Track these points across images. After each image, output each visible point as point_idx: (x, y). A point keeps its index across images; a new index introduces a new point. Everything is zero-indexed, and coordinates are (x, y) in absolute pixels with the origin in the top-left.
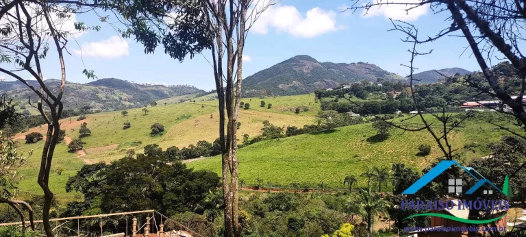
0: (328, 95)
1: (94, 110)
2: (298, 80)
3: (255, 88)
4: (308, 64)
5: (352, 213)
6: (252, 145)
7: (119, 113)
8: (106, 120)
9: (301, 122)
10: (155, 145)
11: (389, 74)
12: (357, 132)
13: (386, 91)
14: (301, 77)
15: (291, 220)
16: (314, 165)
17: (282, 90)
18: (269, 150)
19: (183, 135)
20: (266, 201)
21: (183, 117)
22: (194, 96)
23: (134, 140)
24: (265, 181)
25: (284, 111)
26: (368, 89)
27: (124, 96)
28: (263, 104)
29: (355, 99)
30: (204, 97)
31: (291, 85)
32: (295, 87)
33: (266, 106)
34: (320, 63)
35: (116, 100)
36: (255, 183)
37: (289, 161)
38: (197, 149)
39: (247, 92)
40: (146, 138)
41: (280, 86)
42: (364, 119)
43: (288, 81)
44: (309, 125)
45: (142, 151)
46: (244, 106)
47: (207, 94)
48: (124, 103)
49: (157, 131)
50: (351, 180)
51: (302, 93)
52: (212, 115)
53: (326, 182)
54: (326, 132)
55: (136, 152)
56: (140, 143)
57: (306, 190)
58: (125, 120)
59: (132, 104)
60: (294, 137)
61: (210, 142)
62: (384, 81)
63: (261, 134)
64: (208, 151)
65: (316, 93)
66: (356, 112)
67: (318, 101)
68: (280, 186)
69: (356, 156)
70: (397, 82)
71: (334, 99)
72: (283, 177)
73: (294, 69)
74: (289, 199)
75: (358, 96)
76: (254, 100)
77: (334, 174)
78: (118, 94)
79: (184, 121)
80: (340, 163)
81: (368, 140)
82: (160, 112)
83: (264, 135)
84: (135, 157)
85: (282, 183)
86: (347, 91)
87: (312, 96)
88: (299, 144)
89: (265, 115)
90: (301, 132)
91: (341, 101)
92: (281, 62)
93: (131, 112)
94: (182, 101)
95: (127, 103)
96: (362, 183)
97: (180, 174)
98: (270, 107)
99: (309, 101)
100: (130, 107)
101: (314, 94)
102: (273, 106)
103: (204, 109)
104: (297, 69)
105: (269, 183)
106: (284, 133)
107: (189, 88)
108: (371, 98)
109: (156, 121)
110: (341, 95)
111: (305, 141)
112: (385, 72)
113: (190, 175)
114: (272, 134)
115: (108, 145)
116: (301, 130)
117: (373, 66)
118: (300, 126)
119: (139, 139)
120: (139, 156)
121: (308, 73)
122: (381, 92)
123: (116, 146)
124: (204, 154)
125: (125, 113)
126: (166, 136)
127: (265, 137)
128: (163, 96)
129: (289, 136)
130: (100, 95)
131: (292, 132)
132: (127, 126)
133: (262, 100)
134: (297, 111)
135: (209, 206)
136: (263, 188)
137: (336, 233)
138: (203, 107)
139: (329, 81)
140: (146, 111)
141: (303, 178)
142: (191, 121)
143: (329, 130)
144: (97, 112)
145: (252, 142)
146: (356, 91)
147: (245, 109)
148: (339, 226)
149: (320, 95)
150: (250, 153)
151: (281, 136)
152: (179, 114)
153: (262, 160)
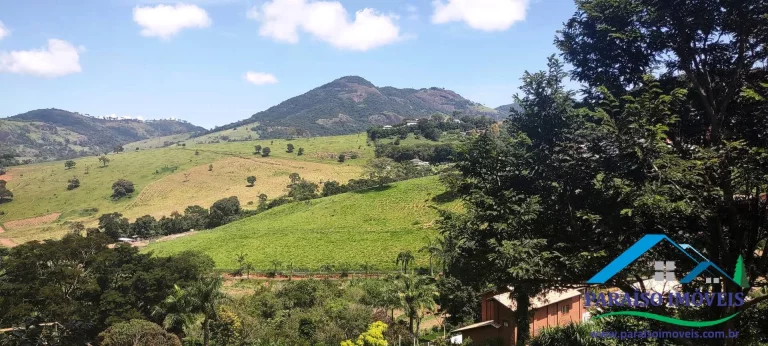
0: (385, 134)
1: (21, 160)
2: (345, 112)
3: (284, 125)
4: (361, 90)
5: (392, 307)
6: (270, 210)
7: (62, 164)
8: (40, 175)
9: (345, 174)
10: (117, 215)
11: (472, 104)
12: (419, 188)
13: (465, 128)
14: (350, 108)
15: (304, 322)
16: (358, 238)
17: (322, 127)
18: (293, 217)
19: (165, 197)
20: (279, 295)
21: (165, 169)
22: (188, 136)
23: (84, 206)
24: (285, 265)
25: (322, 159)
26: (442, 126)
27: (74, 137)
28: (290, 149)
29: (423, 141)
30: (203, 138)
31: (337, 120)
32: (342, 123)
33: (296, 151)
34: (377, 88)
35: (60, 144)
36: (269, 267)
37: (323, 232)
38: (185, 218)
39: (270, 130)
40: (106, 203)
41: (320, 122)
42: (433, 169)
43: (331, 114)
44: (357, 179)
45: (95, 225)
46: (261, 151)
47: (207, 132)
48: (73, 147)
49: (123, 191)
50: (406, 257)
51: (353, 131)
52: (211, 166)
53: (373, 261)
54: (378, 189)
55: (87, 226)
56: (95, 210)
57: (344, 275)
58: (70, 174)
59: (86, 149)
60: (333, 197)
61: (205, 208)
62: (462, 116)
63: (287, 193)
64: (201, 221)
65: (368, 132)
66: (423, 160)
67: (372, 143)
68: (307, 270)
69: (417, 223)
70: (480, 116)
71: (393, 141)
72: (312, 256)
73: (340, 96)
74: (314, 290)
75: (427, 136)
76: (277, 142)
77: (385, 249)
78: (61, 135)
79: (168, 176)
80: (394, 233)
81: (434, 199)
82: (127, 161)
83: (290, 195)
84: (84, 234)
85: (310, 266)
86: (412, 129)
87: (363, 137)
88: (338, 208)
89: (293, 165)
90: (343, 189)
91: (403, 143)
92: (320, 85)
93: (80, 162)
94: (166, 144)
95: (78, 149)
96: (424, 261)
97: (127, 262)
98: (300, 152)
99: (359, 143)
100: (83, 154)
101: (365, 133)
102: (306, 151)
103: (201, 157)
104: (344, 96)
105: (290, 267)
106: (319, 191)
107: (179, 123)
108: (444, 139)
109: (121, 177)
110: (403, 135)
111: (348, 203)
112: (467, 102)
113: (147, 263)
114: (303, 192)
115: (41, 215)
116: (343, 186)
117: (451, 93)
118: (343, 181)
119: (94, 205)
120: (91, 232)
121: (359, 103)
122: (458, 130)
123: (55, 216)
124: (196, 226)
125: (70, 165)
126: (136, 199)
127: (291, 198)
128: (136, 137)
129: (325, 195)
130: (33, 136)
131: (331, 189)
132: (74, 185)
133: (289, 142)
134: (341, 159)
135: (173, 309)
136: (281, 275)
137: (361, 336)
138: (197, 153)
139: (391, 114)
140: (105, 160)
141: (340, 258)
142: (178, 176)
143: (382, 185)
144: (26, 163)
145: (271, 206)
146: (423, 129)
147: (263, 156)
148: (366, 326)
149: (374, 136)
150: (267, 222)
151: (314, 197)
152: (160, 164)
153: (283, 232)
